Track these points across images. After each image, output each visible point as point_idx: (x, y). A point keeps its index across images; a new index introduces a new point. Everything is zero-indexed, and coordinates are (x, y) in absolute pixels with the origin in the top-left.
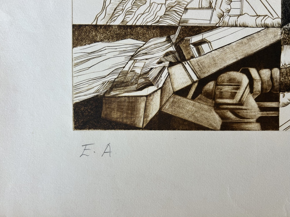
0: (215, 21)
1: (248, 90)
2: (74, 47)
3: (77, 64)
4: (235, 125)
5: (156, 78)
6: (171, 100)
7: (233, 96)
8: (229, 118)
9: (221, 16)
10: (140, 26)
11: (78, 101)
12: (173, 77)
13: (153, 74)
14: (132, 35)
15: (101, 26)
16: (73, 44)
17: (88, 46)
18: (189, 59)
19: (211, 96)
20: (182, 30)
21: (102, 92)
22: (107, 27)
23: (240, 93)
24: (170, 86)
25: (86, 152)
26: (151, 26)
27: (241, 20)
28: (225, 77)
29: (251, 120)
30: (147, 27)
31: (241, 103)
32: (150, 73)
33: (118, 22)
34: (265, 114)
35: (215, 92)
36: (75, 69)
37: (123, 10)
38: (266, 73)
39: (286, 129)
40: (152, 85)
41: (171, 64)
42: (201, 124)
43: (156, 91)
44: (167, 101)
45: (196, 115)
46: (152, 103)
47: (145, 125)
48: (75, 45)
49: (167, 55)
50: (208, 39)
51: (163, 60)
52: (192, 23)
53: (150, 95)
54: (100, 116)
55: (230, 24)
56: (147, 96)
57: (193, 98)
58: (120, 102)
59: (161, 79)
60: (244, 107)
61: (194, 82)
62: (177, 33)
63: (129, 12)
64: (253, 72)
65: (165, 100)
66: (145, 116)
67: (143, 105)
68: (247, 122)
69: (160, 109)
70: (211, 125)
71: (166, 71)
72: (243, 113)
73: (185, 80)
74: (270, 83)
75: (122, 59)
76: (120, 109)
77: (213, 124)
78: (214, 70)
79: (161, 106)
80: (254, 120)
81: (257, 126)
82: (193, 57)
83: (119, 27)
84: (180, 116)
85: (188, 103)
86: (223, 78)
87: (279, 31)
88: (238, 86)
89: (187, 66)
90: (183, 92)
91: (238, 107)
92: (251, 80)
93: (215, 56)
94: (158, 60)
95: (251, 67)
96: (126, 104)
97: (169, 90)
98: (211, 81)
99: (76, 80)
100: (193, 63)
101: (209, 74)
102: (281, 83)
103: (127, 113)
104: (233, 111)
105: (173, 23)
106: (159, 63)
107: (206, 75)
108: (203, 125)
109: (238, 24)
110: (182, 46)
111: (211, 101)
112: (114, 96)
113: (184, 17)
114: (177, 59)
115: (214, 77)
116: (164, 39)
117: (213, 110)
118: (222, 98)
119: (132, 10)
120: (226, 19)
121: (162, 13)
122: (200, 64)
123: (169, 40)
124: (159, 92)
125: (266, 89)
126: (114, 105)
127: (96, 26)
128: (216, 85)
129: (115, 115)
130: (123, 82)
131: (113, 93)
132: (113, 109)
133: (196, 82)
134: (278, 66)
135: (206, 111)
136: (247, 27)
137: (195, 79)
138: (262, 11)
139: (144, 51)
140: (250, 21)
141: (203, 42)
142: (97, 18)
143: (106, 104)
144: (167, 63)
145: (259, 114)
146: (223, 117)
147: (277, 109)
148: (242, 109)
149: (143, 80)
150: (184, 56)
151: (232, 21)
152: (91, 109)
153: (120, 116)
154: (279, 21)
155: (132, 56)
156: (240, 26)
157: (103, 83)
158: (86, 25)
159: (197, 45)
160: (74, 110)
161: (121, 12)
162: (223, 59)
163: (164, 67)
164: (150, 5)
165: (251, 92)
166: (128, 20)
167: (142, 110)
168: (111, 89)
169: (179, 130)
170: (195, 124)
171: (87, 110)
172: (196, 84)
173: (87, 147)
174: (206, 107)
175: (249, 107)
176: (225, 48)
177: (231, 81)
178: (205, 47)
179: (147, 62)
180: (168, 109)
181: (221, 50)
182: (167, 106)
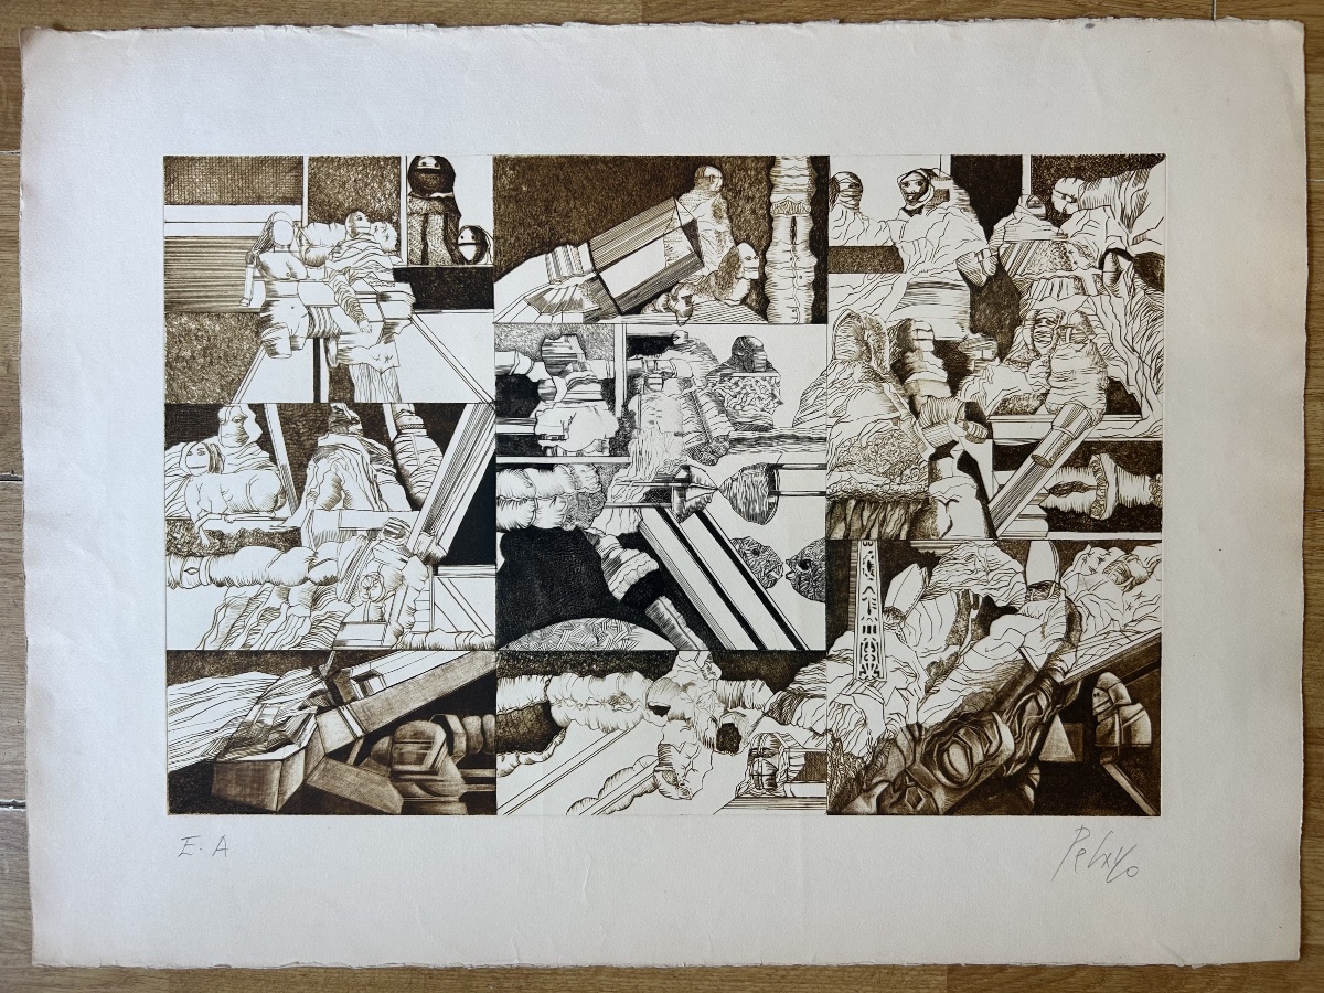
0: (390, 641)
1: (445, 750)
2: (169, 685)
3: (173, 712)
4: (425, 807)
5: (297, 732)
6: (322, 766)
7: (420, 759)
8: (414, 795)
9: (399, 634)
10: (270, 651)
11: (174, 769)
12: (323, 730)
13: (293, 725)
14: (259, 665)
15: (211, 652)
16: (168, 681)
17: (190, 683)
18: (349, 703)
19: (385, 760)
20: (336, 656)
21: (212, 755)
22: (219, 654)
23: (432, 755)
24: (320, 745)
25: (187, 850)
26: (288, 651)
27: (431, 640)
28: (407, 729)
29: (451, 799)
30: (283, 652)
31: (433, 771)
32: (288, 724)
33: (237, 646)
34: (473, 788)
35: (391, 754)
36: (171, 719)
37: (244, 627)
38: (473, 722)
39: (507, 813)
40: (291, 743)
41: (321, 711)
42: (370, 804)
43: (298, 752)
44: (315, 768)
45: (362, 790)
46: (292, 771)
47: (280, 807)
48: (170, 682)
49: (313, 695)
50: (379, 670)
51: (308, 703)
52: (352, 645)
53: (288, 759)
54: (210, 793)
55: (414, 645)
56: (282, 761)
57: (357, 763)
58: (241, 770)
59: (306, 732)
60: (438, 778)
61: (357, 739)
62: (329, 662)
63: (253, 631)
64: (453, 721)
65: (311, 767)
66: (281, 793)
67: (277, 774)
68: (445, 802)
69: (305, 780)
70: (385, 806)
71: (312, 721)
72: (438, 787)
73: (343, 735)
74: (481, 739)
75: (243, 703)
76: (240, 781)
77: (390, 804)
78: (389, 719)
79: (306, 777)
80: (456, 798)
81: (461, 807)
82: (354, 699)
83: (239, 653)
84: (336, 791)
85: (348, 770)
86: (403, 732)
87: (493, 656)
88: (429, 743)
89: (346, 712)
90: (341, 754)
91: (429, 777)
92: (450, 735)
93: (390, 697)
94: (300, 704)
95: (449, 714)
96: (250, 773)
97: (319, 751)
98: (385, 736)
99: (173, 737)
100: (355, 708)
101: (381, 725)
102: (498, 739)
103: (252, 788)
104: (420, 783)
105: (324, 647)
106: (301, 708)
107: (377, 727)
108: (373, 805)
109: (426, 645)
110: (337, 681)
111: (385, 768)
112: (229, 762)
113: (341, 636)
114: (329, 702)
115: (390, 729)
116: (309, 671)
117: (389, 783)
118: (402, 763)
119: (259, 628)
120: (408, 638)
121: (305, 631)
122: (366, 709)
123: (316, 673)
124: (302, 753)
125: (475, 749)
126: (231, 775)
127: (203, 653)
128: (394, 742)
129: (233, 791)
130: (245, 739)
131: (229, 756)
132: (230, 782)
133: (360, 738)
134: (493, 712)
135: (379, 785)
136: (441, 650)
137: (359, 733)
138: (465, 625)
139: (277, 691)
140: (446, 640)
141: (370, 675)
142: (204, 640)
143: (218, 772)
144: (314, 709)
145: (463, 789)
146: (404, 793)
147: (493, 781)
148: (435, 781)
149: (277, 735)
150: (342, 698)
151: (417, 641)
152: (196, 782)
153: (241, 791)
154: (493, 639)
155: (259, 698)
156: (430, 649)
157: (214, 741)
158: (187, 651)
159: (361, 679)
160: (170, 782)
161: (241, 631)
162: (403, 701)
163: (310, 715)
164: (287, 619)
165: (451, 752)
166: (252, 642)
167: (275, 783)
168: (227, 750)
169: (334, 814)
170: (360, 805)
171: (189, 782)
172: (361, 741)
173: (190, 841)
174: (377, 778)
175: (447, 777)
176: (406, 683)
177: (417, 735)
178: (374, 683)
179: (283, 707)
180: (317, 781)
181: (401, 687)
182: (316, 776)
